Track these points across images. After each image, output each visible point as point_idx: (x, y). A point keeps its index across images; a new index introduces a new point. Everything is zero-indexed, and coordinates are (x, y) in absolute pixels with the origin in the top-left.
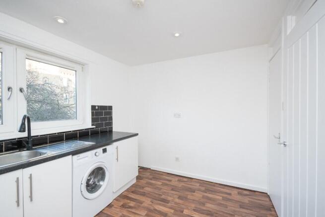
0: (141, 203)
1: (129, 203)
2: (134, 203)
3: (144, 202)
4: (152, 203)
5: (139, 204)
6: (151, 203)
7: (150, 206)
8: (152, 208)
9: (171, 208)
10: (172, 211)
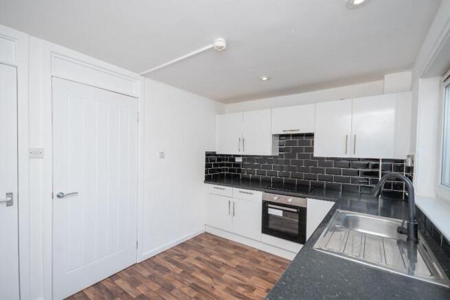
0: (228, 290)
1: (246, 292)
2: (237, 291)
3: (224, 290)
4: (213, 287)
5: (230, 287)
6: (215, 287)
7: (217, 283)
8: (215, 280)
9: (193, 277)
10: (193, 274)
